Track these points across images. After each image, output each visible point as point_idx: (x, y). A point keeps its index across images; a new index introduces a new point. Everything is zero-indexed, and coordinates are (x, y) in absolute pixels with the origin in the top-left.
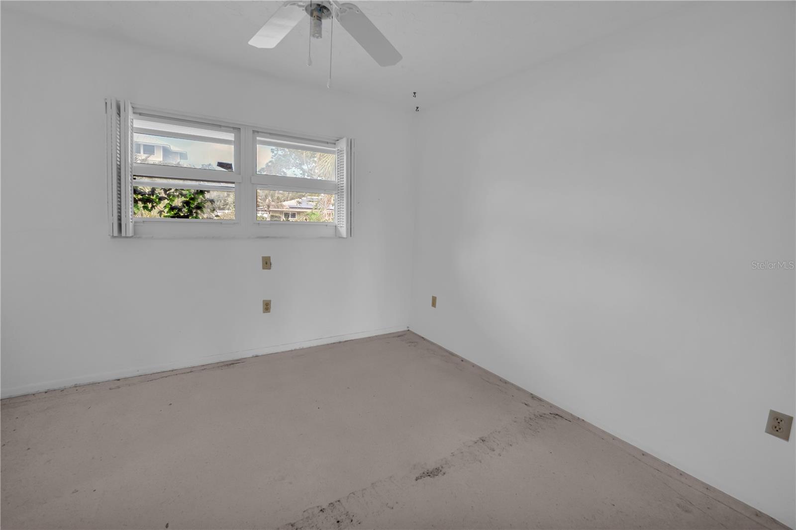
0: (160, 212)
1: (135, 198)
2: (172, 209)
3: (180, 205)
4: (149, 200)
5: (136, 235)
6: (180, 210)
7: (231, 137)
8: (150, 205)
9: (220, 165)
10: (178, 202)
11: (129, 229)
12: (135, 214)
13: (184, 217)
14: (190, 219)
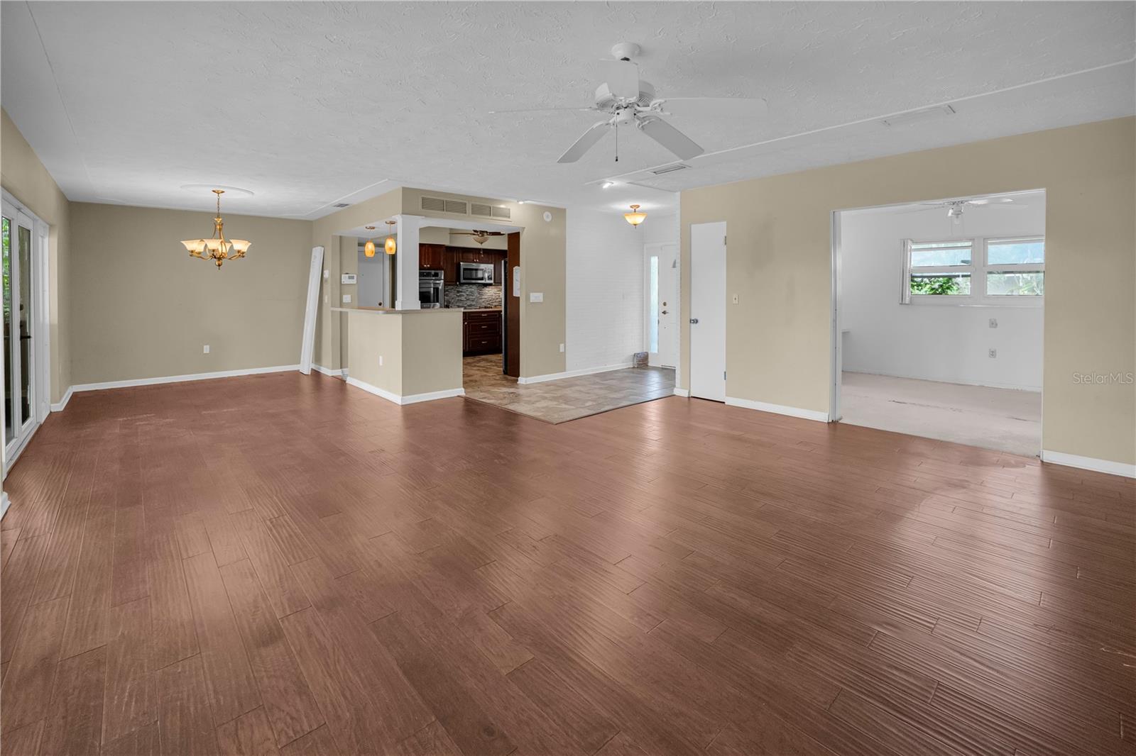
0: (926, 291)
1: (912, 285)
2: (932, 289)
3: (937, 287)
4: (920, 285)
5: (911, 303)
6: (937, 290)
7: (969, 244)
8: (920, 288)
9: (963, 262)
10: (936, 286)
11: (907, 300)
12: (910, 292)
13: (939, 294)
14: (943, 296)
